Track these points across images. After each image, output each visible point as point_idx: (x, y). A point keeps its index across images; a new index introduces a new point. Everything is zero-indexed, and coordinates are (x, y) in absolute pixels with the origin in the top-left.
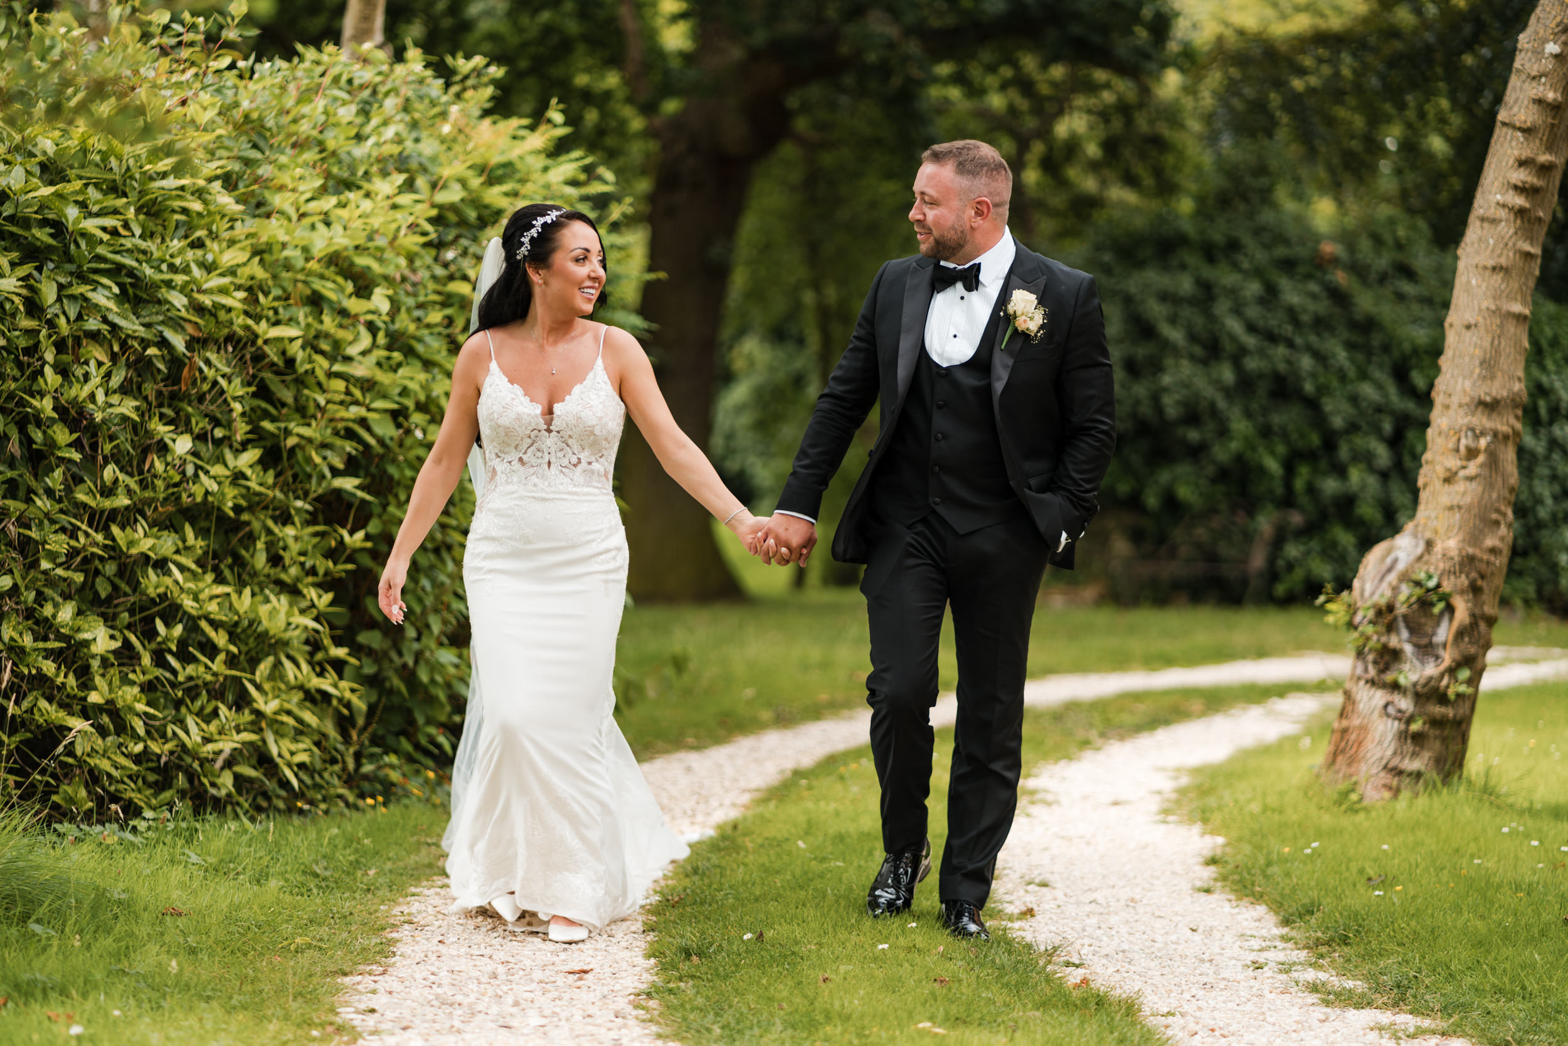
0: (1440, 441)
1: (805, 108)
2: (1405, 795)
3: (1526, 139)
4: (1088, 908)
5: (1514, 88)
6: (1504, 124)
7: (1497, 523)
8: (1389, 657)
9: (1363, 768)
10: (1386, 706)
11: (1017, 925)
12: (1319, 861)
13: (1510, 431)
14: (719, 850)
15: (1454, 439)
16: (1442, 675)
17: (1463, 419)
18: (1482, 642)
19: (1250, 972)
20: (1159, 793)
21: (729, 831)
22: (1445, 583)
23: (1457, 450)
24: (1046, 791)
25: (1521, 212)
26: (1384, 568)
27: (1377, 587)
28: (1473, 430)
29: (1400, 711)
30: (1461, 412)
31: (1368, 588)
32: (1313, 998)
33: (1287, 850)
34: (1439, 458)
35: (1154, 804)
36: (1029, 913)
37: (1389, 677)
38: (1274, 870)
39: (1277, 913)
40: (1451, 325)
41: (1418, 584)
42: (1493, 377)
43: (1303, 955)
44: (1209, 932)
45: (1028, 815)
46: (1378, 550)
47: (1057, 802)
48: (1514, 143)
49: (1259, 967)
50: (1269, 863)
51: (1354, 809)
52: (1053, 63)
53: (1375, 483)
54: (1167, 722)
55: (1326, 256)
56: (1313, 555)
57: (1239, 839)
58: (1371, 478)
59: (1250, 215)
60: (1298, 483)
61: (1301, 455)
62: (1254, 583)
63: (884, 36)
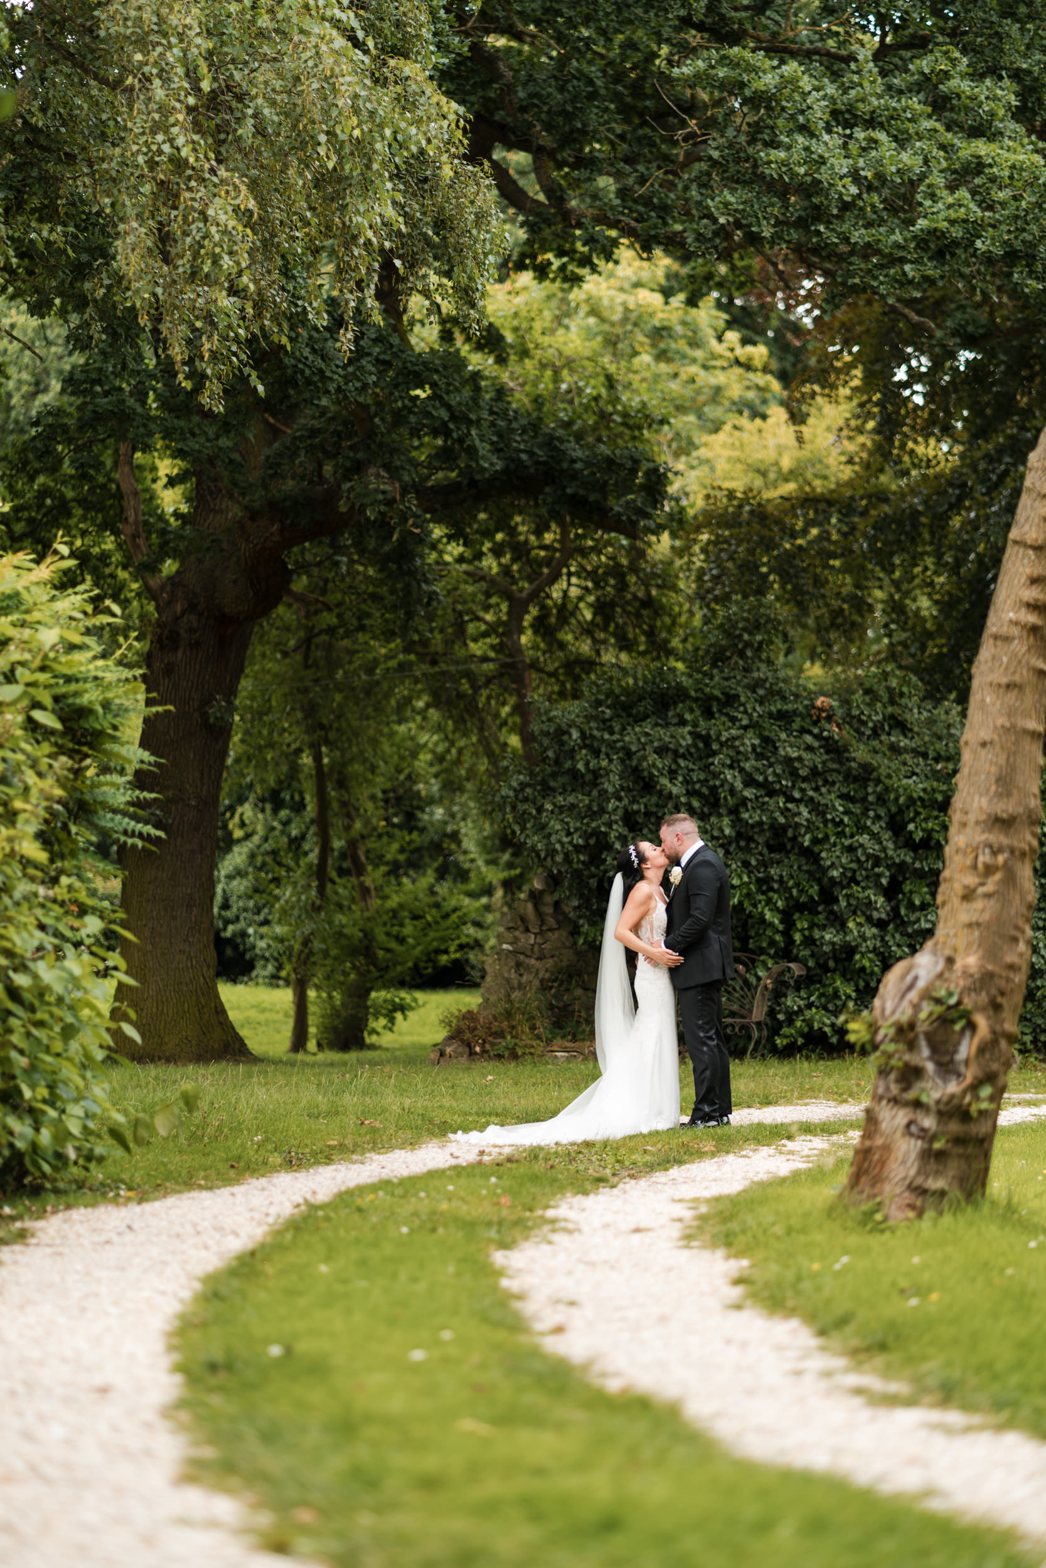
0: (958, 858)
1: (304, 567)
2: (929, 1214)
3: (1038, 557)
4: (618, 1325)
5: (1025, 507)
6: (1016, 542)
7: (1015, 940)
8: (911, 1075)
9: (887, 1188)
10: (909, 1125)
11: (549, 1340)
12: (849, 1276)
13: (1027, 848)
14: (238, 1276)
15: (972, 856)
16: (964, 1092)
17: (981, 837)
18: (1003, 1059)
19: (790, 1379)
20: (680, 1220)
22: (966, 1000)
23: (975, 867)
24: (566, 1220)
25: (1034, 629)
26: (904, 986)
27: (898, 1006)
28: (991, 847)
29: (923, 1130)
30: (978, 829)
31: (889, 1006)
32: (858, 1401)
33: (816, 1266)
34: (957, 876)
35: (676, 1231)
36: (559, 1330)
37: (911, 1095)
38: (806, 1285)
39: (811, 1325)
40: (966, 743)
41: (938, 1001)
42: (1009, 794)
43: (841, 1362)
44: (744, 1345)
45: (550, 1243)
46: (898, 969)
47: (579, 1230)
48: (1026, 561)
49: (798, 1373)
50: (799, 1278)
51: (880, 1228)
52: (547, 528)
53: (874, 937)
54: (680, 1162)
55: (821, 710)
56: (814, 1010)
57: (766, 1260)
58: (870, 931)
59: (747, 670)
60: (798, 937)
61: (800, 907)
62: (756, 1034)
63: (384, 492)
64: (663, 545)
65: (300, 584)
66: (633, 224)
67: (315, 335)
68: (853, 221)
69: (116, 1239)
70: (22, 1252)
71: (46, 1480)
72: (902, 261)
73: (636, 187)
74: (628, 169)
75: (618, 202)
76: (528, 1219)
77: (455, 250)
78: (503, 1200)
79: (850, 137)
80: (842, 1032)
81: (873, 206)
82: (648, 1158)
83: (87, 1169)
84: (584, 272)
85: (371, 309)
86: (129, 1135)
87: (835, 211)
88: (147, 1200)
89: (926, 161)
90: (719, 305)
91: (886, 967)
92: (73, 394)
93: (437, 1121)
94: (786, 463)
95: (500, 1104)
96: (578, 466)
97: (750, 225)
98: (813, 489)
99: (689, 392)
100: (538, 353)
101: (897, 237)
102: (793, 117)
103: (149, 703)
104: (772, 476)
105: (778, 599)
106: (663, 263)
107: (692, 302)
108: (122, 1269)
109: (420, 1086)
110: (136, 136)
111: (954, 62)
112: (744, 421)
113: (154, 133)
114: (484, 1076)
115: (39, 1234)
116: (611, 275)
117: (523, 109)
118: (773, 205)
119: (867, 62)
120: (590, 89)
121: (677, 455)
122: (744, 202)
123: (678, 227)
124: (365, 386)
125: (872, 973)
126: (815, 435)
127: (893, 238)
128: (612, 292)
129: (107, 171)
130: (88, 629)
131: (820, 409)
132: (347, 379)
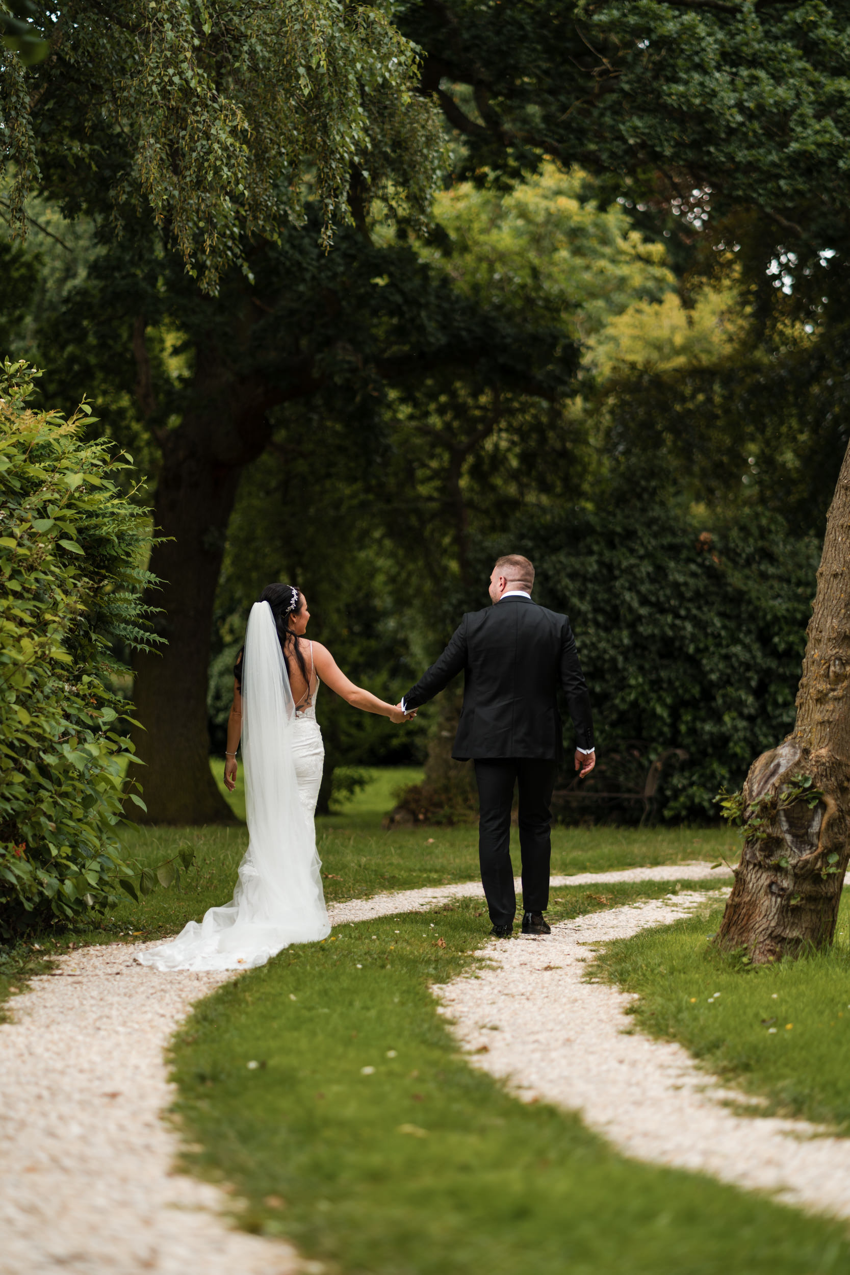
0: (813, 668)
1: (283, 423)
2: (786, 958)
4: (532, 1047)
8: (773, 844)
9: (753, 936)
10: (770, 886)
11: (475, 1058)
12: (721, 1008)
14: (224, 1002)
15: (825, 667)
16: (816, 859)
17: (832, 651)
18: (848, 833)
19: (671, 1093)
20: (583, 960)
21: (232, 989)
22: (818, 784)
23: (827, 676)
24: (490, 959)
26: (768, 772)
27: (762, 789)
28: (840, 659)
29: (782, 889)
30: (831, 645)
31: (756, 788)
32: (725, 1112)
33: (693, 1000)
34: (813, 683)
35: (580, 969)
36: (484, 1050)
37: (772, 861)
38: (685, 1015)
39: (688, 1048)
40: (821, 574)
41: (795, 785)
43: (713, 1079)
44: (634, 1064)
45: (477, 978)
46: (764, 757)
47: (501, 968)
49: (677, 1088)
50: (679, 1010)
51: (745, 969)
52: (481, 392)
53: (745, 729)
54: (585, 912)
55: (704, 543)
56: (695, 788)
57: (653, 994)
58: (742, 724)
59: (644, 510)
60: (683, 728)
61: (685, 704)
62: (648, 807)
63: (349, 362)
64: (576, 406)
65: (280, 436)
66: (556, 144)
67: (294, 233)
68: (738, 143)
69: (125, 971)
70: (48, 981)
71: (65, 1170)
72: (778, 177)
73: (558, 114)
74: (551, 99)
75: (542, 126)
76: (460, 958)
77: (409, 166)
78: (440, 943)
79: (736, 74)
80: (718, 807)
81: (754, 131)
82: (558, 908)
83: (103, 914)
84: (514, 182)
85: (345, 212)
86: (136, 885)
87: (723, 136)
88: (151, 940)
89: (798, 95)
90: (626, 211)
91: (756, 754)
92: (97, 278)
93: (387, 875)
94: (679, 340)
95: (439, 862)
96: (509, 340)
97: (653, 146)
98: (699, 361)
99: (599, 281)
100: (476, 249)
101: (774, 157)
102: (689, 58)
103: (156, 534)
104: (667, 350)
105: (670, 452)
106: (580, 175)
107: (602, 208)
108: (130, 996)
109: (374, 846)
110: (151, 69)
111: (821, 14)
112: (644, 306)
113: (166, 67)
114: (427, 839)
115: (63, 966)
116: (537, 185)
117: (467, 49)
118: (673, 129)
119: (750, 13)
120: (521, 33)
121: (589, 333)
122: (650, 127)
123: (592, 147)
124: (335, 275)
125: (743, 758)
126: (702, 318)
127: (770, 158)
128: (538, 200)
129: (127, 99)
130: (106, 473)
131: (706, 296)
132: (320, 269)
